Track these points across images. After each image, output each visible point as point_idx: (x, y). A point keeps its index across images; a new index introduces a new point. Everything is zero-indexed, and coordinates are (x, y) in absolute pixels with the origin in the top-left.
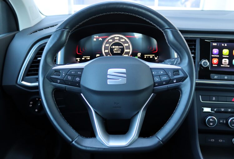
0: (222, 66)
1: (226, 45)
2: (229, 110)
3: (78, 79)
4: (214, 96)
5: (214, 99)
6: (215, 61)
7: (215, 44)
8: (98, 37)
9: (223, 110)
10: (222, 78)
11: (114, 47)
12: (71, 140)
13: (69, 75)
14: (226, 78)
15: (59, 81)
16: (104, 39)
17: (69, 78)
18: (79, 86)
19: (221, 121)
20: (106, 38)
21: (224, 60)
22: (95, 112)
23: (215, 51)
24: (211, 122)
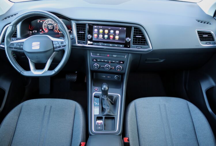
0: (99, 38)
1: (101, 27)
2: (106, 61)
3: (22, 47)
4: (98, 53)
5: (98, 55)
6: (96, 35)
7: (95, 27)
8: (39, 20)
9: (102, 60)
10: (99, 44)
11: (49, 26)
12: (20, 72)
13: (18, 45)
14: (100, 44)
15: (13, 48)
16: (43, 22)
17: (18, 46)
18: (23, 50)
19: (102, 66)
20: (44, 21)
21: (100, 35)
22: (30, 60)
23: (96, 30)
24: (96, 66)
